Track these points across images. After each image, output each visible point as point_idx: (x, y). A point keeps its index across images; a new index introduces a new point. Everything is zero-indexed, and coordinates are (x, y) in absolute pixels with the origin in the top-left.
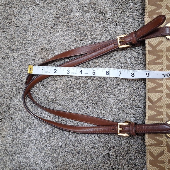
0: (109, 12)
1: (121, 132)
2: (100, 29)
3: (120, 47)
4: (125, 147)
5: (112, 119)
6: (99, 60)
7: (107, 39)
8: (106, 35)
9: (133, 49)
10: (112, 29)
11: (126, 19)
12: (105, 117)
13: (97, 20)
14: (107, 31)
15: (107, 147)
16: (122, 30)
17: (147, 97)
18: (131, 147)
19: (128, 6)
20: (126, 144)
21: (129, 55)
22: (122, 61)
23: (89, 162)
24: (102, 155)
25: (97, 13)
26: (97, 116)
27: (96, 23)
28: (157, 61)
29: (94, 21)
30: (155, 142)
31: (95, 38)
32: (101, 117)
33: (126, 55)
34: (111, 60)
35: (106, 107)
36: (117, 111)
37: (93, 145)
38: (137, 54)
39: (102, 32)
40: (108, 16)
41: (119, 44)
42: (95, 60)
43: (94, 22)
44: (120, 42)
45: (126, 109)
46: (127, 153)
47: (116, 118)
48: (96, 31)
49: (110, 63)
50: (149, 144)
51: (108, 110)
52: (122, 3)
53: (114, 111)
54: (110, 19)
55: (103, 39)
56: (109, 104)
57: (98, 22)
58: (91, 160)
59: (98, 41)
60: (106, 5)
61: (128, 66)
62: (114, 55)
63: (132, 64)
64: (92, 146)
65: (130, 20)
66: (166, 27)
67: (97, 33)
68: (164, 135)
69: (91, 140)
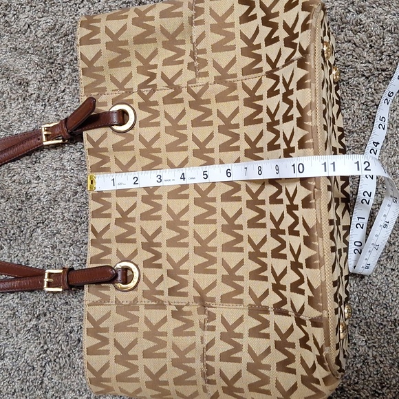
0: (32, 82)
1: (49, 285)
2: (19, 112)
3: (45, 143)
4: (63, 312)
5: (41, 266)
6: (18, 164)
7: (30, 128)
8: (29, 122)
9: (73, 146)
10: (38, 113)
11: (60, 95)
12: (30, 262)
13: (13, 96)
14: (29, 115)
15: (34, 315)
16: (55, 113)
17: (90, 226)
18: (72, 311)
19: (62, 73)
20: (64, 307)
21: (66, 156)
22: (55, 166)
23: (5, 342)
24: (25, 329)
25: (13, 85)
26: (16, 262)
27: (12, 102)
28: (103, 166)
29: (7, 98)
30: (97, 299)
31: (10, 126)
32: (23, 264)
33: (62, 155)
34: (38, 164)
35: (31, 246)
36: (50, 252)
37: (10, 312)
38: (79, 153)
39: (21, 116)
40: (31, 90)
41: (44, 139)
42: (11, 165)
43: (7, 100)
44: (46, 135)
45: (65, 247)
46: (66, 322)
47: (47, 263)
48: (11, 114)
49: (37, 169)
50: (88, 302)
51: (35, 251)
52: (52, 70)
53: (45, 251)
54: (34, 96)
55: (24, 129)
56: (36, 239)
57: (14, 99)
58: (8, 339)
59: (15, 132)
60: (27, 71)
61: (66, 175)
62: (42, 156)
63: (72, 171)
64: (8, 314)
65: (66, 97)
66: (113, 112)
67: (14, 118)
68: (111, 286)
69: (7, 303)
